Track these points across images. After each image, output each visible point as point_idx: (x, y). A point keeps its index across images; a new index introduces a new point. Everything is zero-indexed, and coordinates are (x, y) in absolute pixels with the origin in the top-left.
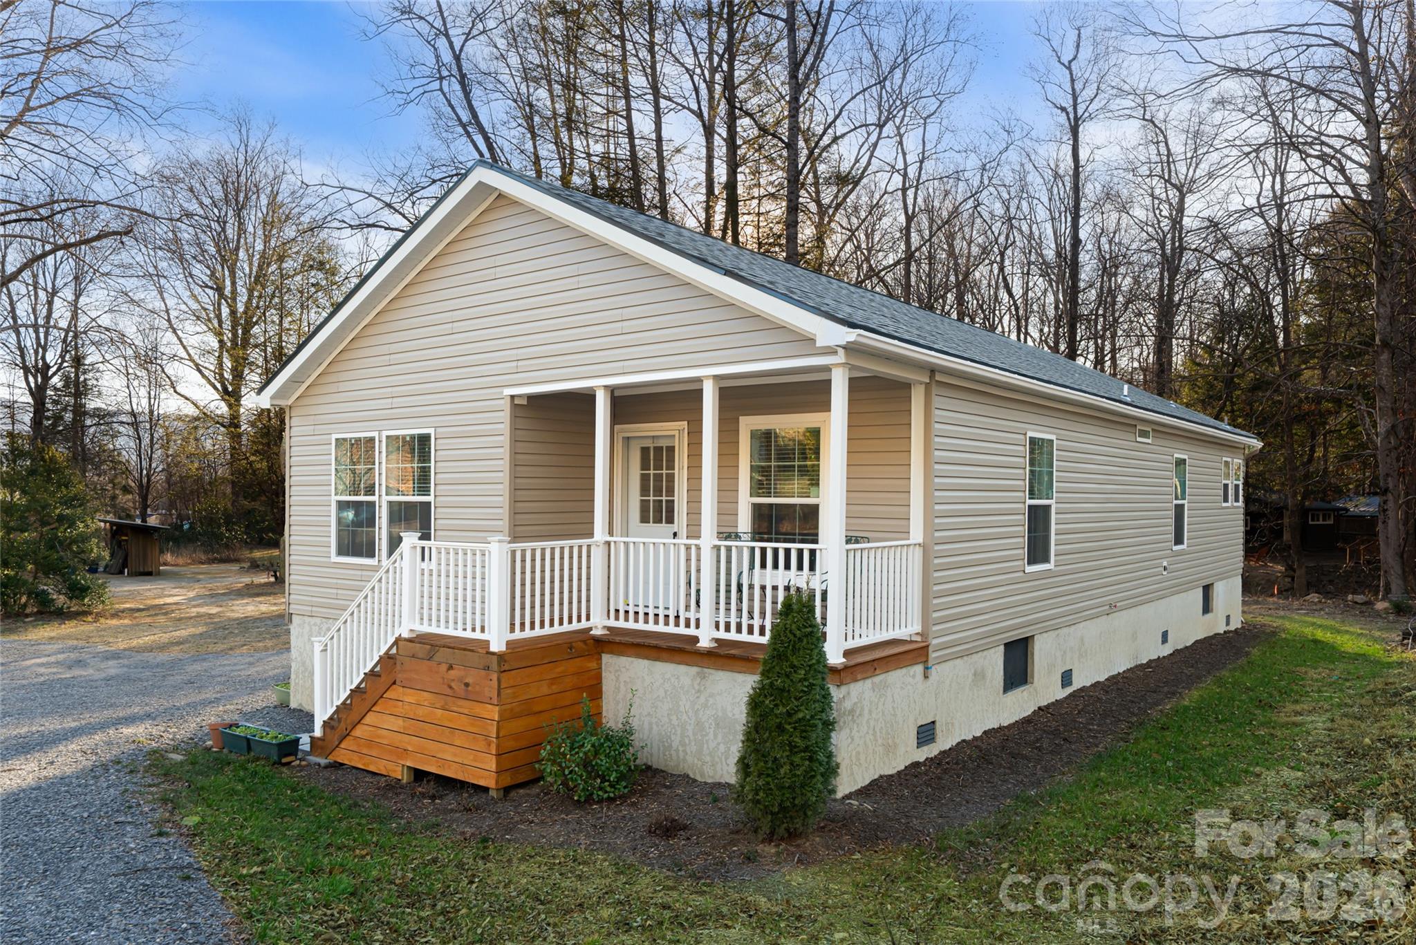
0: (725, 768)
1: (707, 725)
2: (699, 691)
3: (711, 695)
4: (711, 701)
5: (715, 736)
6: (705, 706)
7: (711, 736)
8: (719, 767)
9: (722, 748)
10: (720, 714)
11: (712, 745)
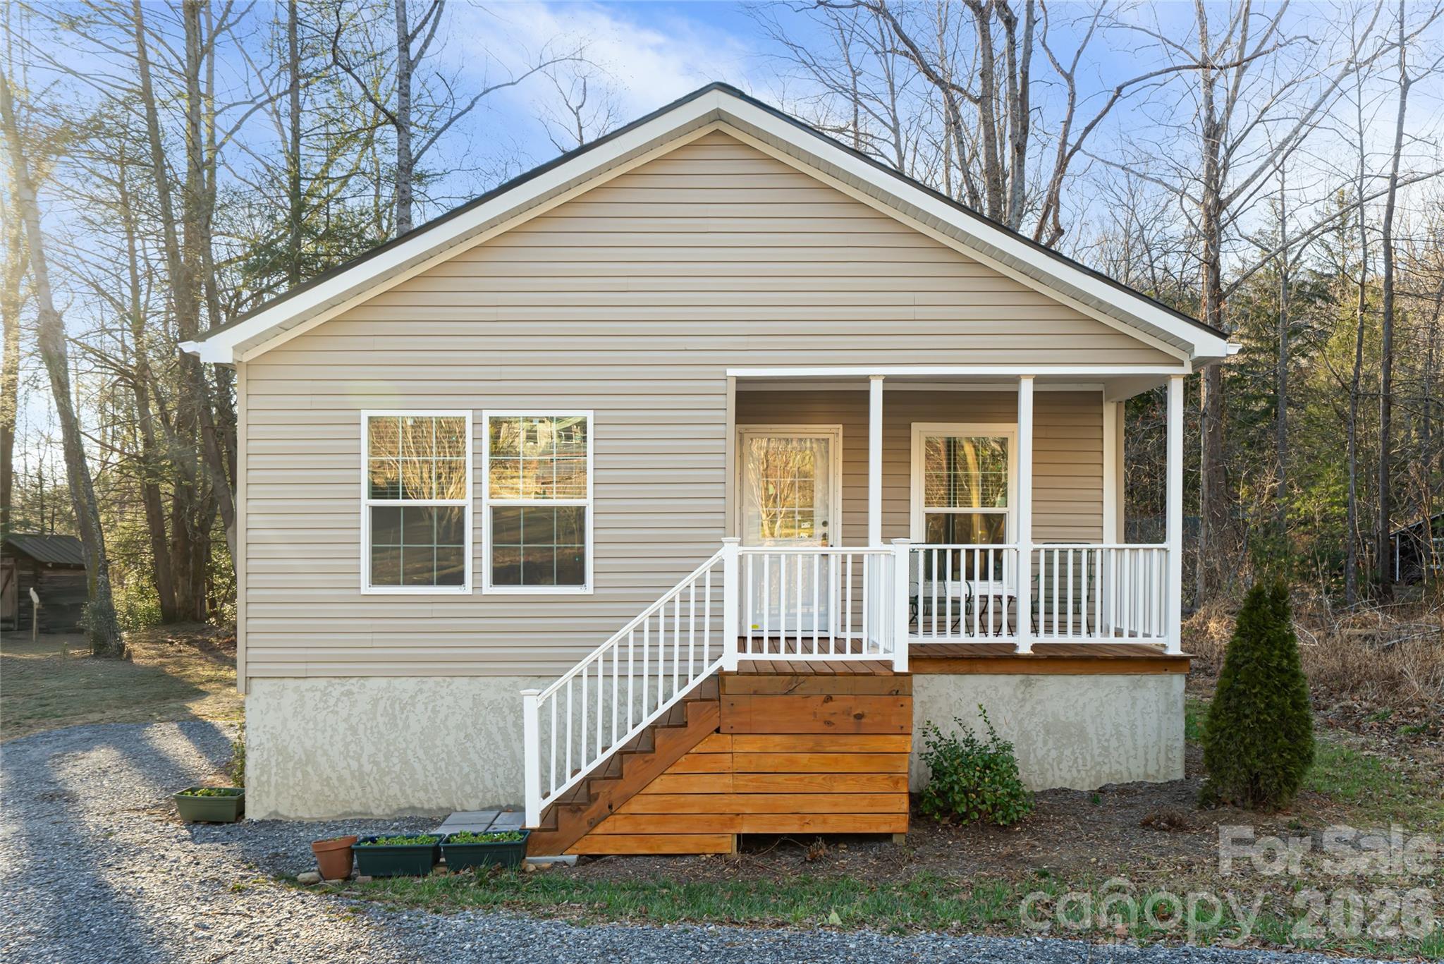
0: (1057, 773)
1: (1034, 733)
2: (1024, 700)
3: (1040, 702)
4: (1039, 708)
5: (1045, 743)
6: (1032, 713)
7: (1040, 744)
8: (1049, 775)
9: (1053, 754)
10: (1051, 720)
11: (1040, 753)
